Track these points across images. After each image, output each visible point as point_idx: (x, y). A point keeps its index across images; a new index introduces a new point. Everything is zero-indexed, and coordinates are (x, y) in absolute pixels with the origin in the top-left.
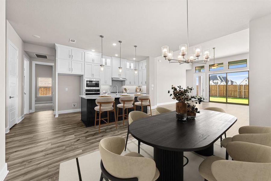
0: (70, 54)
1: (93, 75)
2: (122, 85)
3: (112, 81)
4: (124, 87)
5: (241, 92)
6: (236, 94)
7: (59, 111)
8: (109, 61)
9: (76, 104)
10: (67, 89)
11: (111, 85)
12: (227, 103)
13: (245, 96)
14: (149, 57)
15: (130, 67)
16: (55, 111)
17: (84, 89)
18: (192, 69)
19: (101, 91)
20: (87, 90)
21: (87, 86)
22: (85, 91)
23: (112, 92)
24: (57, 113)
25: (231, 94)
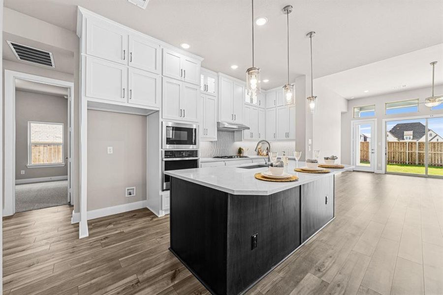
0: (125, 48)
1: (182, 113)
2: (234, 141)
3: (219, 130)
4: (238, 144)
5: (412, 155)
6: (404, 157)
7: (90, 212)
8: (211, 82)
9: (134, 188)
10: (110, 150)
11: (216, 140)
12: (427, 176)
13: (420, 161)
14: (304, 75)
15: (252, 100)
16: (79, 211)
17: (160, 150)
18: (348, 110)
19: (200, 154)
20: (168, 154)
21: (169, 142)
22: (164, 156)
23: (215, 157)
24: (84, 216)
25: (394, 158)
